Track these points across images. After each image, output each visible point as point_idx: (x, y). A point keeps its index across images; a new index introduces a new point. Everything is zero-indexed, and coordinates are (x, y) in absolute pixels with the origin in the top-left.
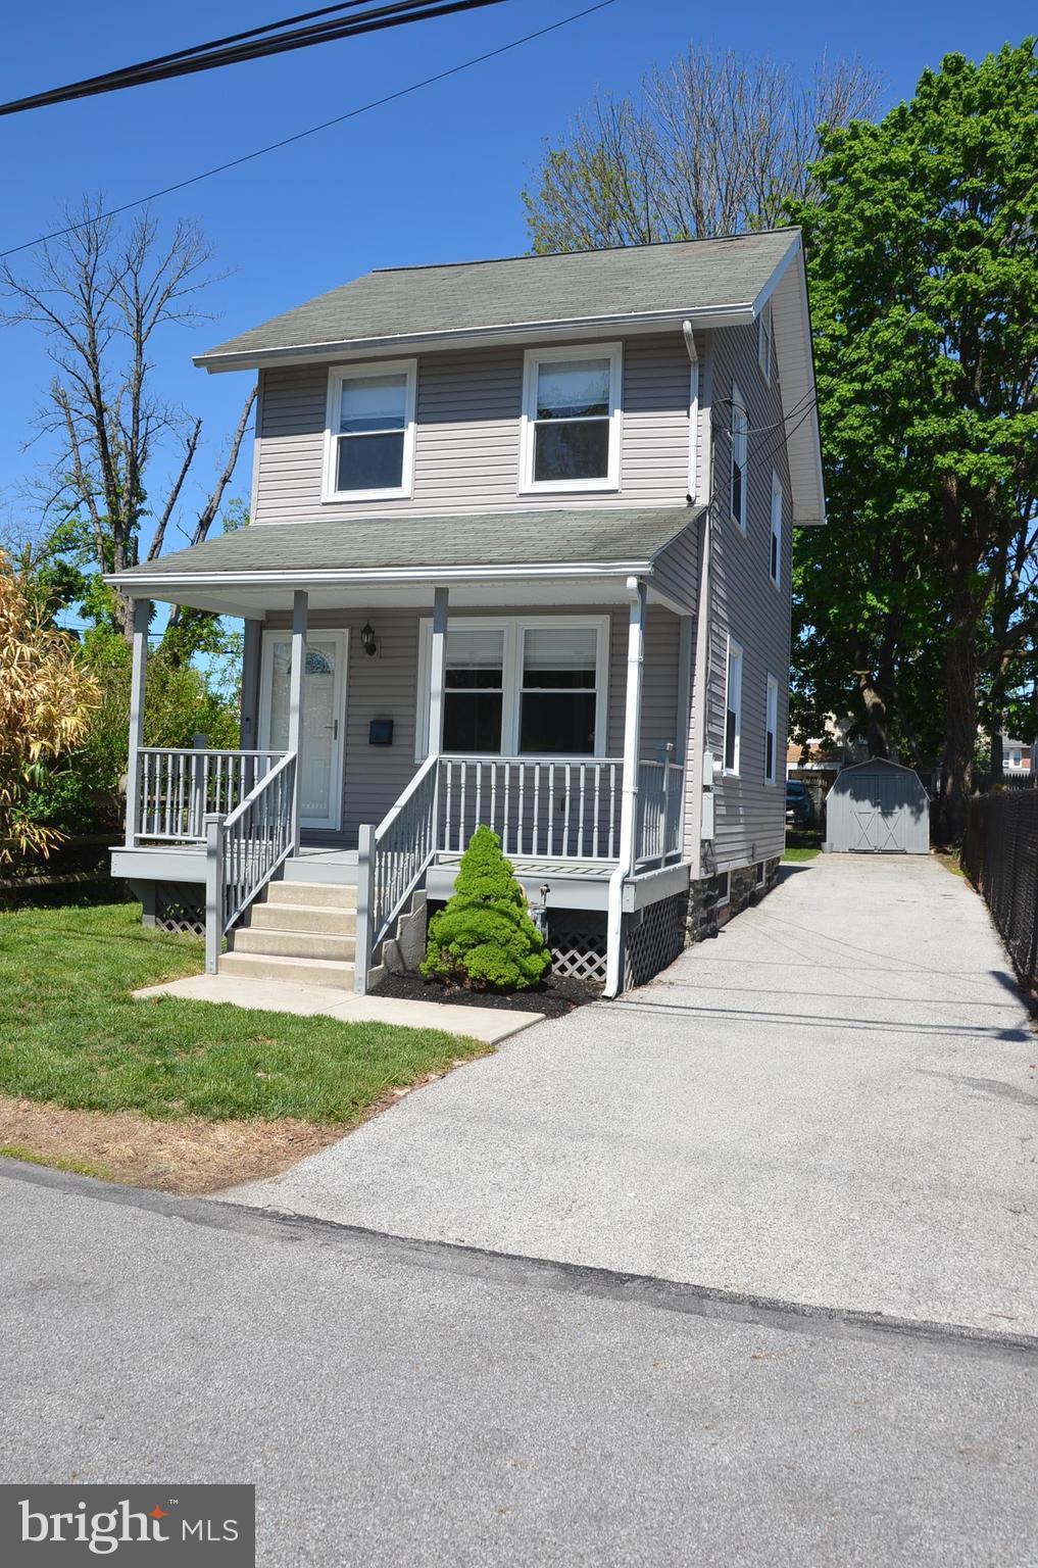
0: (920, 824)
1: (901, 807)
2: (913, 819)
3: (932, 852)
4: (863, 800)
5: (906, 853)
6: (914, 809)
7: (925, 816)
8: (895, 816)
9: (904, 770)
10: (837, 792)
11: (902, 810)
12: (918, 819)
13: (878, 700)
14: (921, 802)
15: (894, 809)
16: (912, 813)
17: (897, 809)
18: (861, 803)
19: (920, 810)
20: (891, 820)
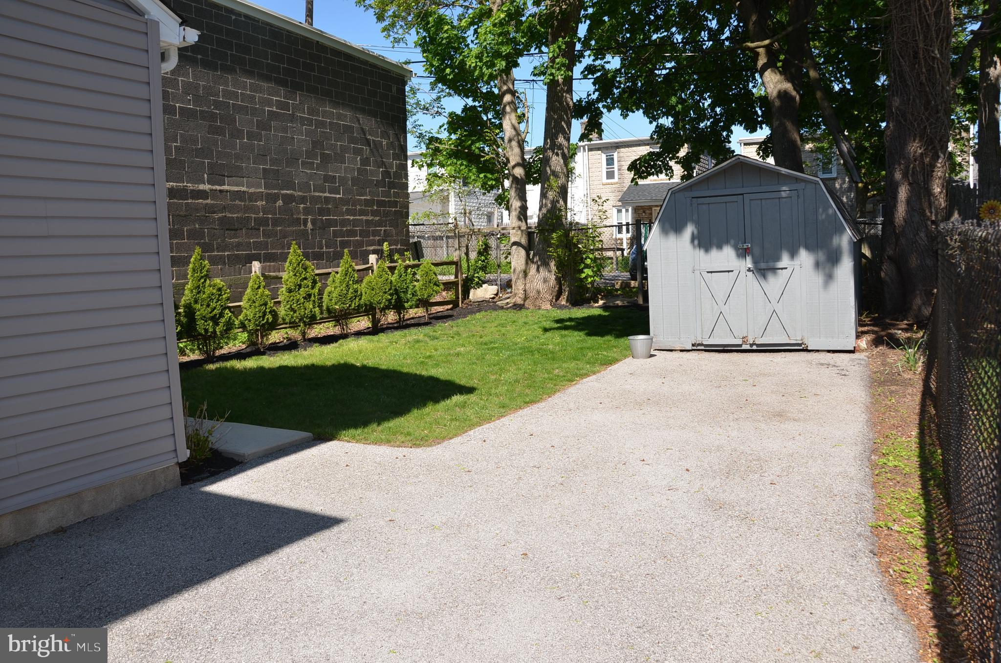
0: (834, 287)
1: (793, 254)
2: (818, 279)
3: (863, 343)
4: (720, 247)
5: (806, 350)
6: (822, 256)
7: (846, 270)
8: (783, 275)
9: (797, 179)
10: (665, 231)
11: (796, 262)
12: (829, 277)
13: (788, 86)
14: (835, 241)
15: (778, 258)
16: (817, 265)
17: (785, 261)
18: (714, 253)
19: (834, 258)
20: (775, 283)
